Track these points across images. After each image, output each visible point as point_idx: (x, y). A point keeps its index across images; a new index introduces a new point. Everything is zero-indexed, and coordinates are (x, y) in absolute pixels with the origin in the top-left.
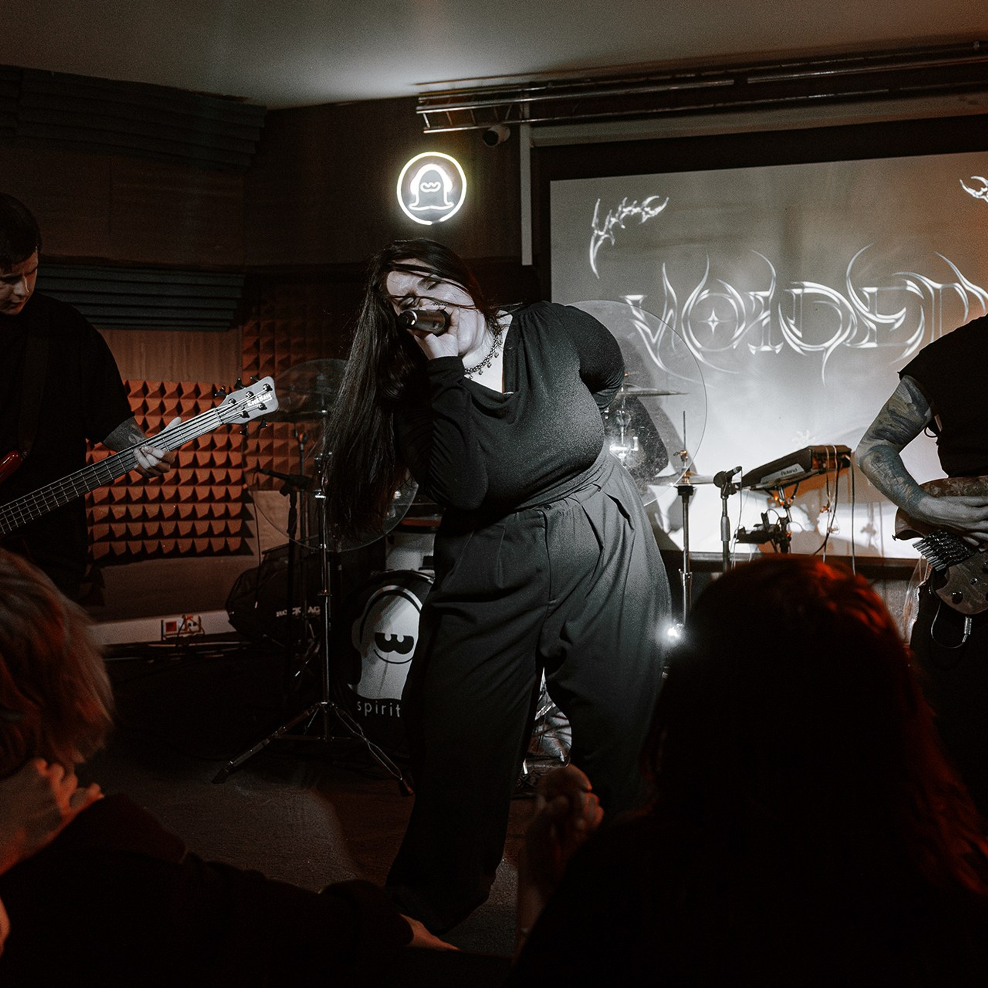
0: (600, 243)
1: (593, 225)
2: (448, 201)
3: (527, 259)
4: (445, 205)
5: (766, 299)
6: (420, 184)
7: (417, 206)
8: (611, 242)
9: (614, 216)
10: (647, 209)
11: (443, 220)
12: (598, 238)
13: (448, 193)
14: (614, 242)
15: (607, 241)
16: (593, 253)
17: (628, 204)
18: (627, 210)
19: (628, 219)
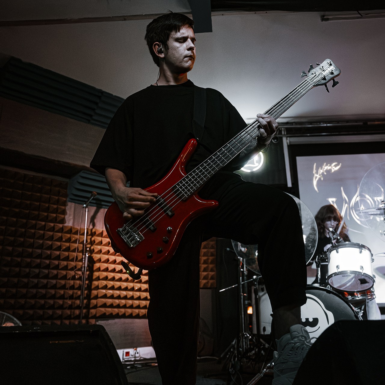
0: (317, 179)
1: (314, 172)
2: (256, 163)
3: (290, 185)
5: (381, 199)
9: (321, 169)
10: (334, 167)
11: (254, 170)
12: (316, 177)
13: (256, 160)
14: (322, 179)
15: (320, 179)
16: (315, 183)
17: (327, 165)
18: (326, 168)
19: (327, 171)
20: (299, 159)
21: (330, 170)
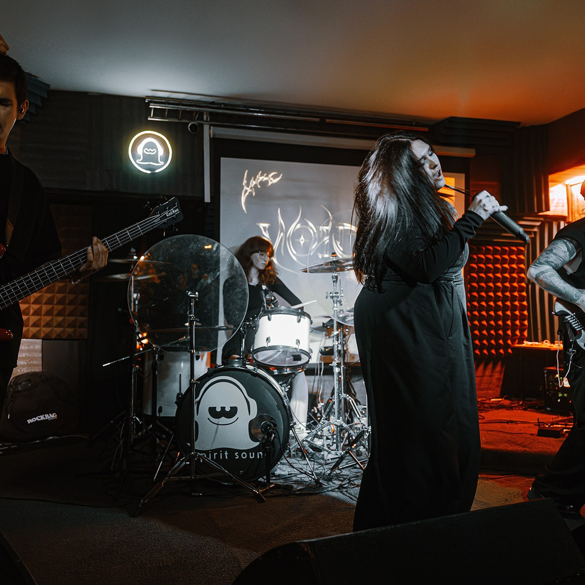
0: (247, 194)
1: (244, 184)
2: (161, 161)
3: (207, 199)
4: (158, 163)
5: (327, 230)
6: (144, 149)
7: (141, 161)
8: (252, 195)
9: (254, 180)
10: (272, 179)
11: (157, 171)
12: (246, 191)
13: (160, 156)
14: (254, 194)
15: (251, 193)
16: (243, 199)
17: (262, 175)
18: (261, 178)
19: (262, 183)
20: (224, 161)
21: (267, 182)
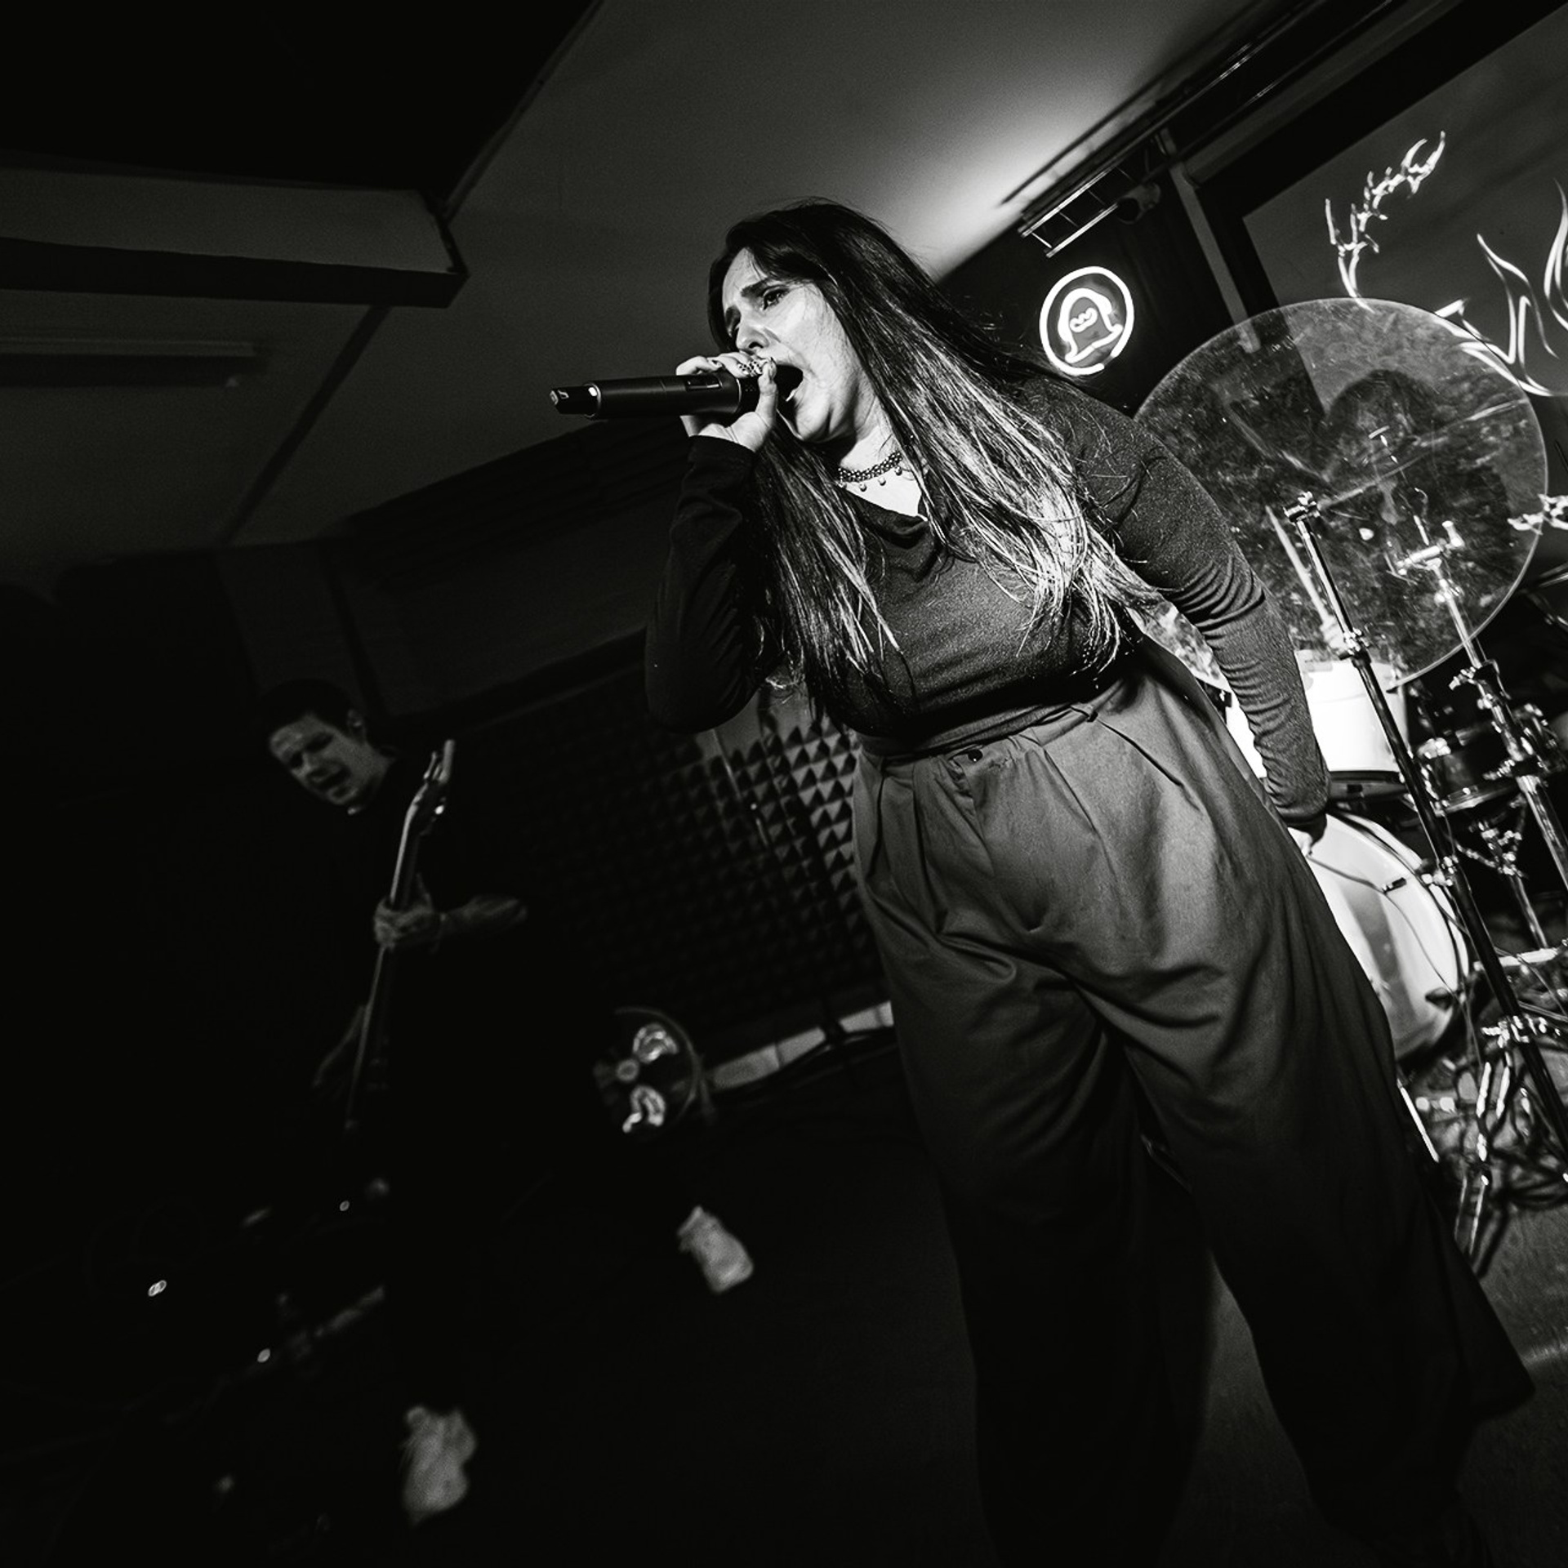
0: (1355, 261)
1: (1333, 241)
2: (1114, 326)
4: (1112, 333)
6: (1070, 324)
7: (1079, 352)
8: (1373, 251)
9: (1361, 210)
10: (1416, 169)
11: (1115, 353)
12: (1349, 255)
13: (1109, 316)
14: (1377, 248)
15: (1366, 253)
16: (1350, 283)
17: (1377, 181)
18: (1380, 190)
19: (1388, 202)
20: (1251, 221)
21: (1405, 186)
